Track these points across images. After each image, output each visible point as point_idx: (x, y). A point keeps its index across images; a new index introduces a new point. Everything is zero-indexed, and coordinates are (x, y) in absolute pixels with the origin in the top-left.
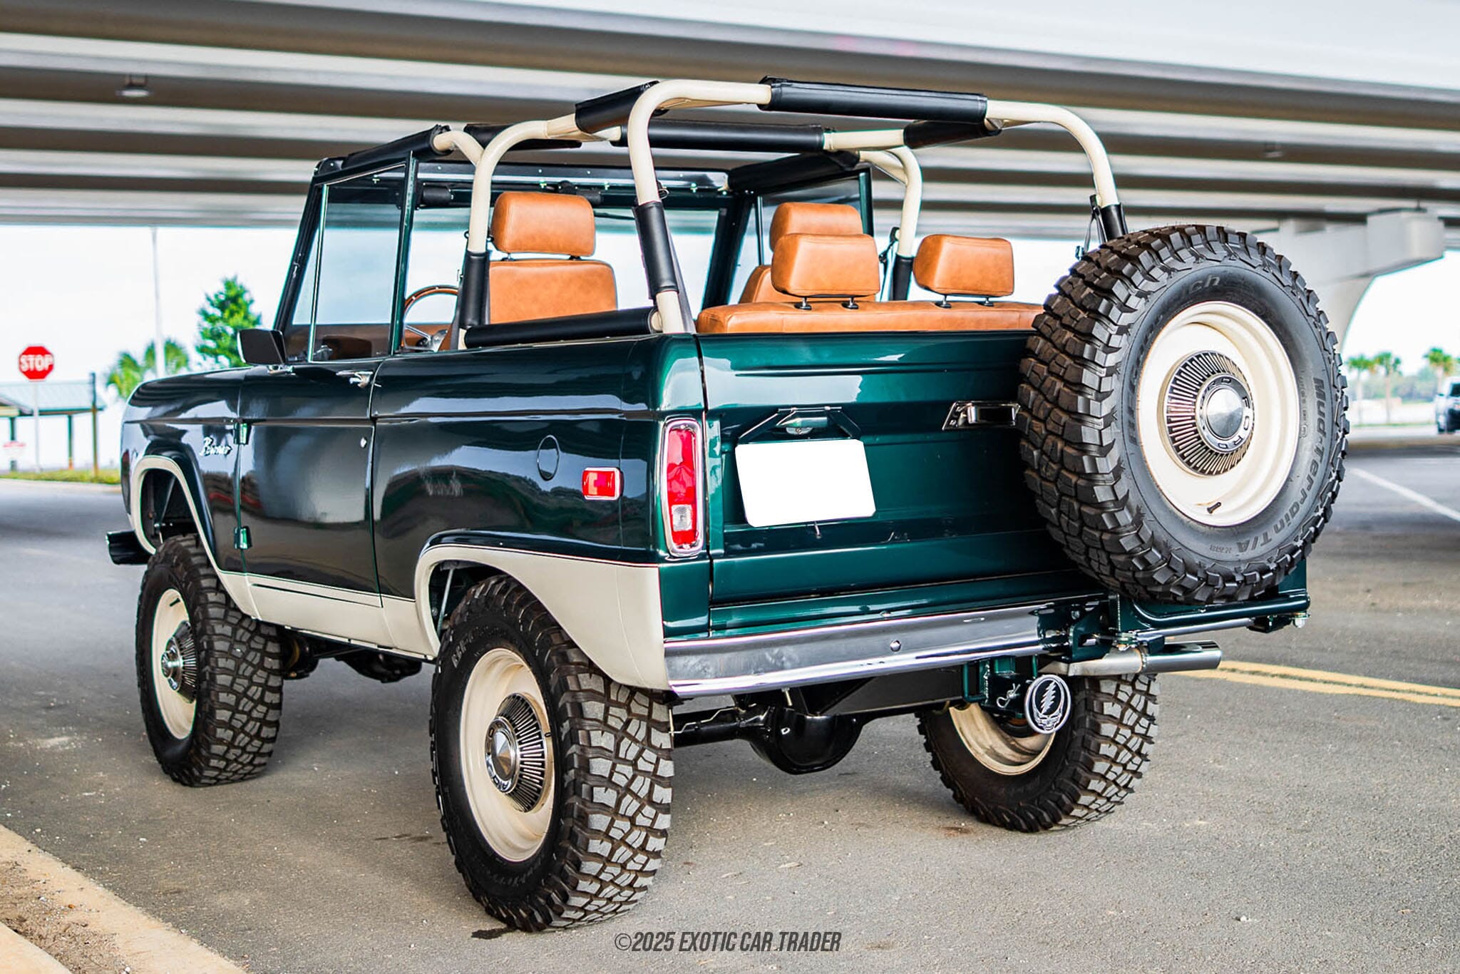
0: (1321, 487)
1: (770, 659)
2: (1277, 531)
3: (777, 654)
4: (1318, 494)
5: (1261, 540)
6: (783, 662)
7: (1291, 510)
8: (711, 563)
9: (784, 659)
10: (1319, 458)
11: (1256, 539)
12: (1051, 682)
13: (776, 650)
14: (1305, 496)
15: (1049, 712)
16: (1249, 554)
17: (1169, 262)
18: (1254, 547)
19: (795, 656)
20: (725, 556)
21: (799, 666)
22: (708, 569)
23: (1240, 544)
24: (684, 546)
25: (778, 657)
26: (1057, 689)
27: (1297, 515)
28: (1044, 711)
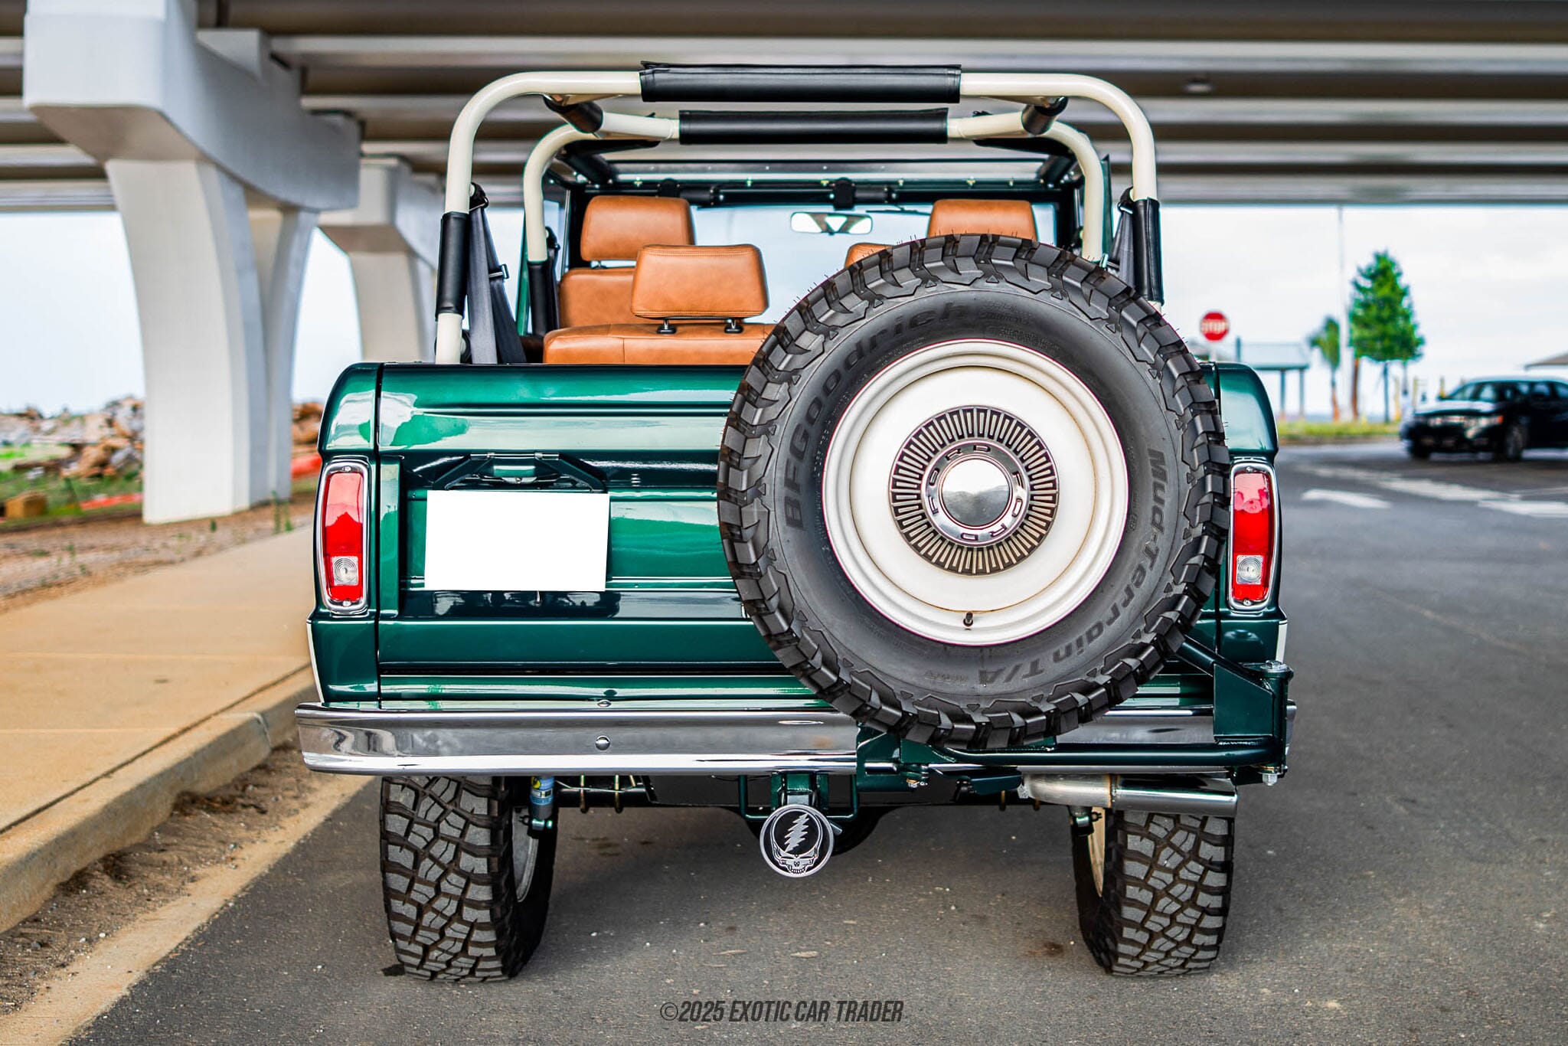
0: (1148, 604)
1: (421, 741)
2: (1057, 658)
3: (429, 737)
4: (1141, 613)
5: (1026, 669)
6: (438, 747)
7: (1089, 633)
8: (376, 624)
9: (439, 743)
10: (1149, 563)
11: (1017, 668)
12: (802, 814)
13: (429, 732)
14: (1116, 613)
15: (798, 850)
16: (999, 686)
17: (877, 287)
18: (1009, 679)
19: (455, 741)
20: (398, 618)
21: (461, 753)
22: (372, 629)
23: (982, 674)
24: (345, 603)
25: (432, 740)
26: (811, 823)
27: (1095, 640)
28: (789, 848)
